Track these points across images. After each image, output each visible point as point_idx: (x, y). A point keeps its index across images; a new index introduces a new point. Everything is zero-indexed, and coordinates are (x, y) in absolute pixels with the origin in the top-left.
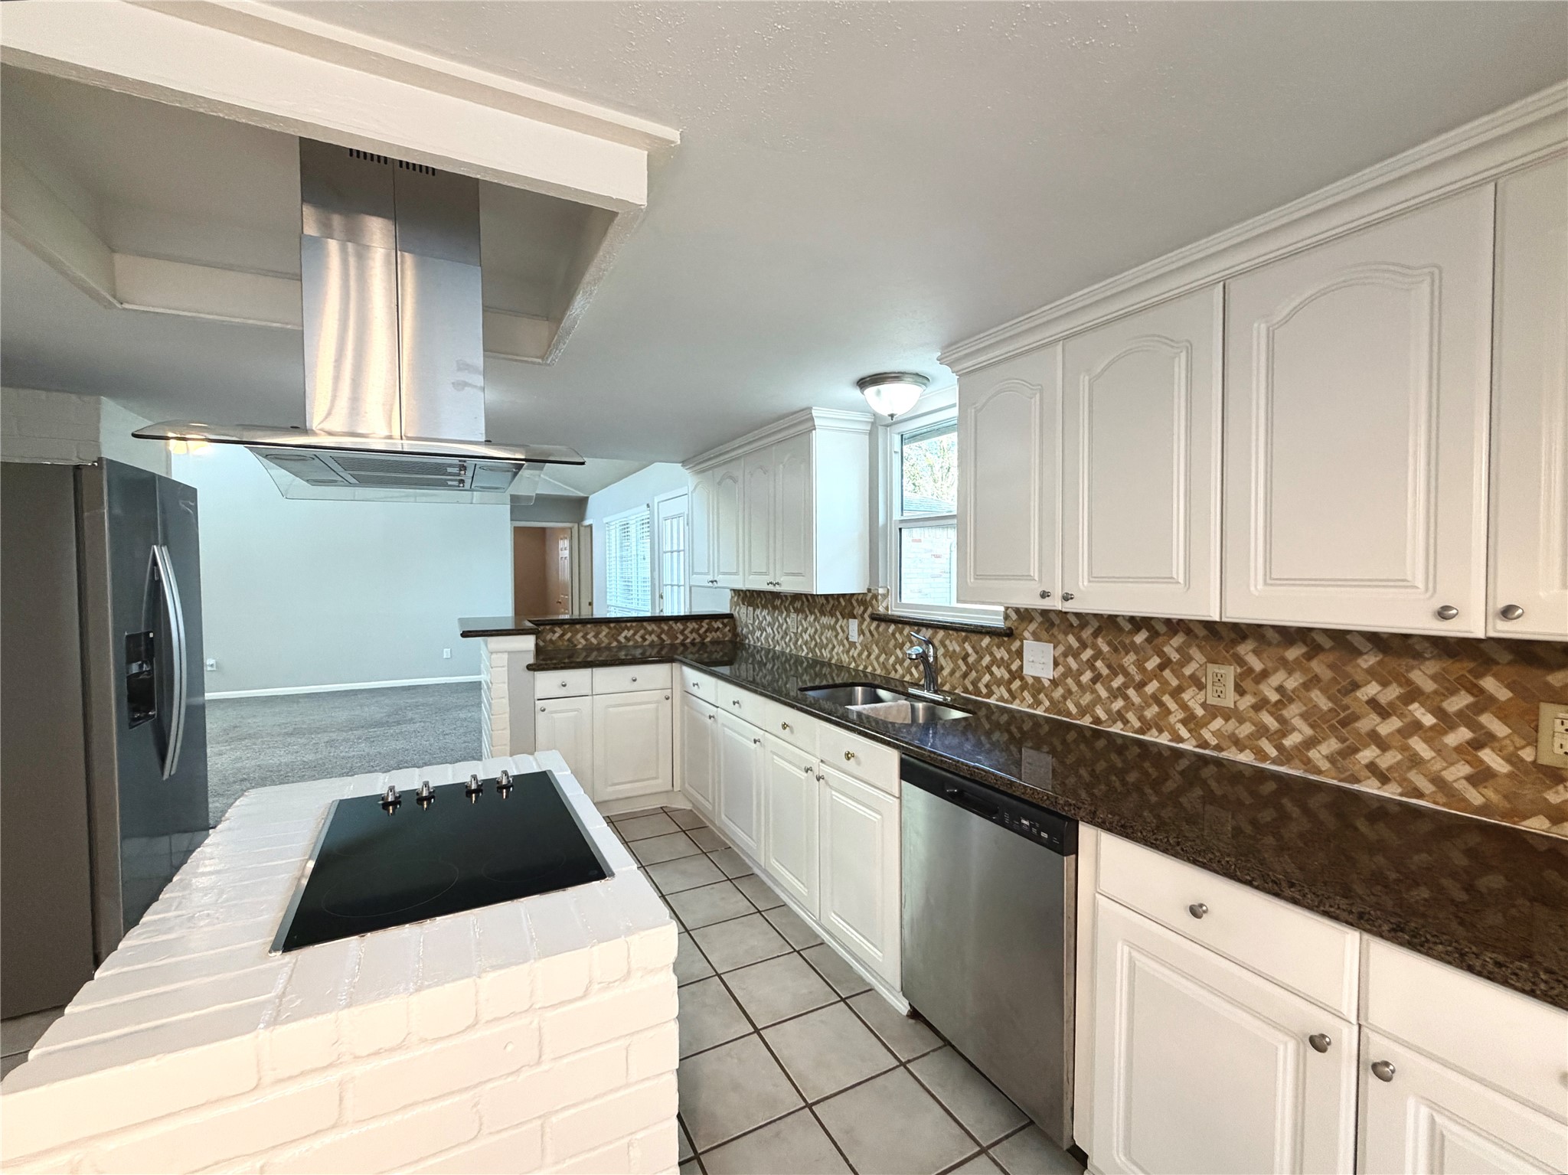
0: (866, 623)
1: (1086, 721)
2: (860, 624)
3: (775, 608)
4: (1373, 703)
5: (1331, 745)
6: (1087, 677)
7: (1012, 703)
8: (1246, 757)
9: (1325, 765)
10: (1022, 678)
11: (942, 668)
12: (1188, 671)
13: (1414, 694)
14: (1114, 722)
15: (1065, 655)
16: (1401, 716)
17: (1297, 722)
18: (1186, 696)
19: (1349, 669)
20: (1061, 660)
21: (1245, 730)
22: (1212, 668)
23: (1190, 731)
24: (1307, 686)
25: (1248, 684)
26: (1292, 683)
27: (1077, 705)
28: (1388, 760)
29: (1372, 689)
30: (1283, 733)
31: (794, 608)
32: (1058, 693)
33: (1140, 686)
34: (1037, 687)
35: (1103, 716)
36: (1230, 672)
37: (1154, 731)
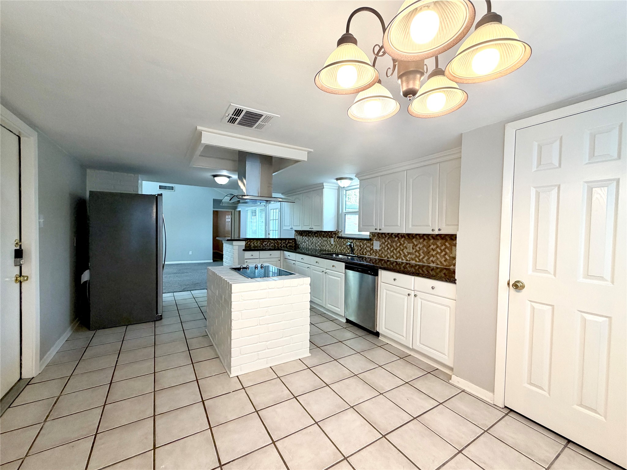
0: (336, 239)
1: (386, 258)
2: (334, 239)
3: (309, 236)
4: (432, 249)
5: (426, 258)
6: (386, 249)
7: (371, 256)
8: (414, 262)
9: (425, 261)
10: (373, 250)
11: (355, 249)
12: (404, 246)
13: (438, 247)
14: (391, 258)
15: (382, 244)
16: (436, 251)
17: (422, 254)
18: (404, 251)
19: (429, 243)
20: (381, 245)
21: (414, 256)
22: (408, 244)
23: (405, 258)
24: (423, 247)
25: (414, 247)
26: (421, 246)
27: (384, 255)
28: (434, 259)
29: (432, 247)
30: (419, 256)
31: (315, 236)
32: (380, 253)
33: (396, 249)
34: (376, 252)
35: (389, 257)
36: (411, 245)
37: (399, 259)
